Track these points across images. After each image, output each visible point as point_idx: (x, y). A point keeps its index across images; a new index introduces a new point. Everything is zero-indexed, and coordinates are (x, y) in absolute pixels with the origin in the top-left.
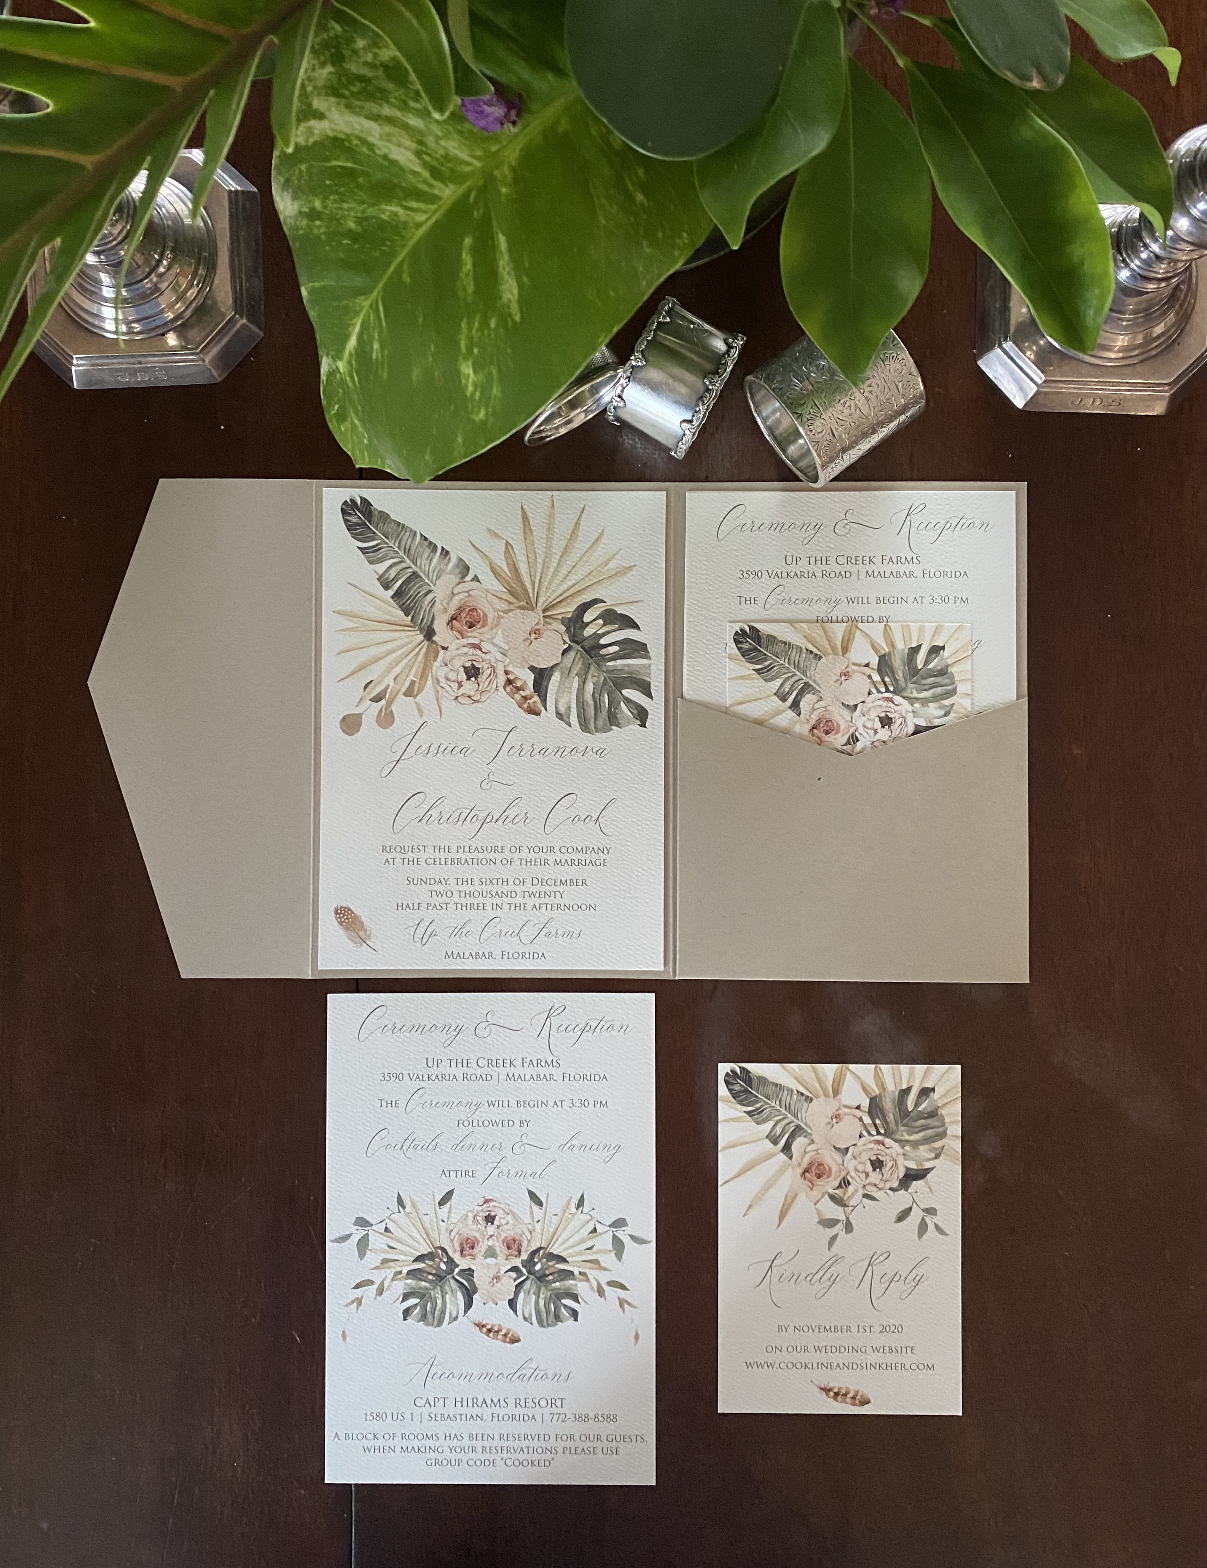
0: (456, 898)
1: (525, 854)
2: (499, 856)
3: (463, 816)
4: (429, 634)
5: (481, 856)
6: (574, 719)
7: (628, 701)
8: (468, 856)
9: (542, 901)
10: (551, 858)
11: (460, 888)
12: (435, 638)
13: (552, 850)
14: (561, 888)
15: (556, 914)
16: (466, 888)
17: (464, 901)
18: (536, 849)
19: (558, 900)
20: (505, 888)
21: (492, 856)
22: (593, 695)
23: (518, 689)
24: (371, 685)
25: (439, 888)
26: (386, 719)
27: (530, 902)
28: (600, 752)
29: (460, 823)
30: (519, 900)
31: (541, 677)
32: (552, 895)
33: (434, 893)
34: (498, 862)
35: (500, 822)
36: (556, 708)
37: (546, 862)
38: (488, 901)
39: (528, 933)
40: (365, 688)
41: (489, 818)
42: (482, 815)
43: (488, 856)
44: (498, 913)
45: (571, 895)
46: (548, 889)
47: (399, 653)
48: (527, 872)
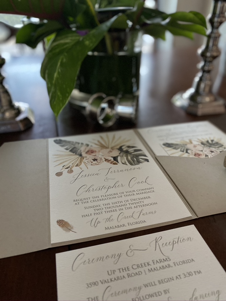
0: (104, 210)
1: (125, 194)
3: (101, 188)
4: (81, 155)
5: (110, 197)
6: (127, 163)
7: (141, 158)
8: (106, 198)
9: (137, 205)
11: (105, 206)
12: (83, 156)
13: (134, 191)
14: (142, 200)
15: (143, 208)
16: (108, 206)
17: (108, 210)
18: (129, 192)
20: (122, 204)
22: (131, 159)
23: (109, 161)
26: (71, 171)
27: (133, 206)
28: (139, 168)
30: (128, 206)
31: (115, 159)
32: (140, 203)
33: (96, 210)
34: (117, 197)
35: (114, 187)
36: (122, 162)
37: (134, 194)
38: (117, 209)
39: (136, 215)
40: (63, 167)
41: (110, 187)
42: (107, 187)
43: (113, 196)
44: (122, 211)
45: (146, 201)
46: (136, 201)
47: (72, 160)
48: (129, 198)
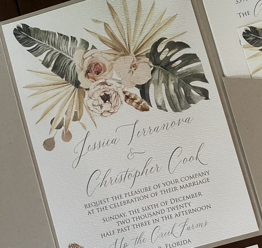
0: (132, 223)
1: (162, 187)
2: (149, 193)
3: (124, 177)
4: (77, 84)
5: (139, 196)
6: (168, 107)
7: (195, 88)
8: (132, 197)
9: (180, 210)
10: (178, 185)
11: (133, 216)
12: (81, 85)
13: (177, 181)
14: (188, 201)
15: (189, 216)
16: (136, 215)
17: (136, 222)
18: (168, 183)
19: (188, 208)
20: (157, 209)
21: (145, 194)
22: (175, 90)
23: (133, 100)
24: (54, 121)
25: (121, 219)
26: (67, 136)
27: (173, 213)
28: (187, 120)
29: (123, 181)
30: (167, 214)
31: (144, 89)
32: (184, 206)
33: (119, 223)
34: (149, 196)
35: (144, 174)
36: (157, 103)
37: (176, 189)
38: (150, 219)
39: (177, 230)
40: (51, 123)
41: (138, 174)
42: (133, 173)
43: (143, 194)
44: (158, 224)
45: (195, 203)
46: (180, 203)
47: (64, 99)
48: (167, 197)
